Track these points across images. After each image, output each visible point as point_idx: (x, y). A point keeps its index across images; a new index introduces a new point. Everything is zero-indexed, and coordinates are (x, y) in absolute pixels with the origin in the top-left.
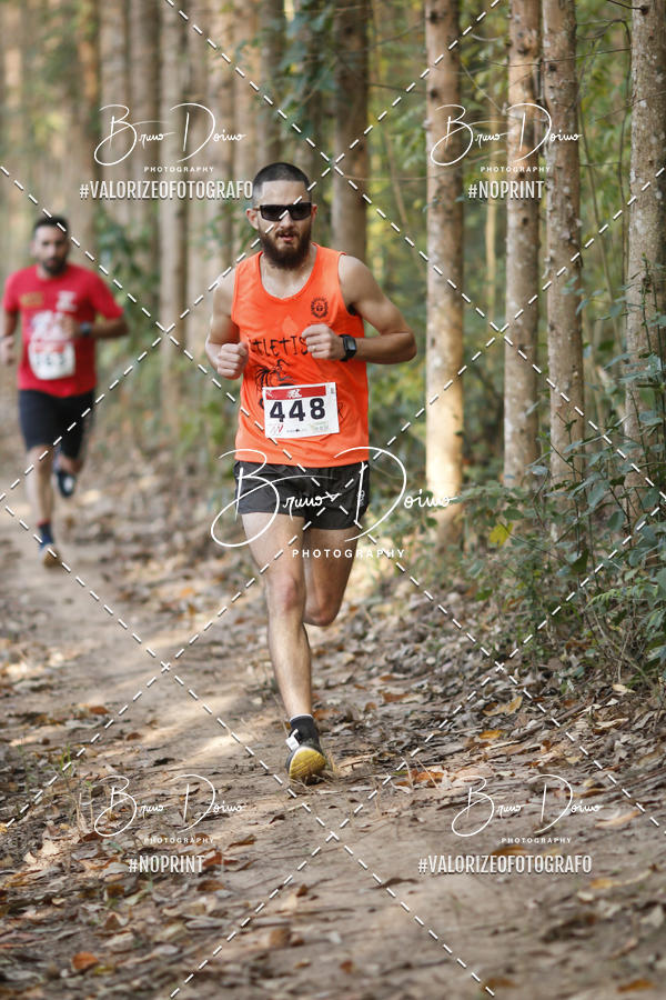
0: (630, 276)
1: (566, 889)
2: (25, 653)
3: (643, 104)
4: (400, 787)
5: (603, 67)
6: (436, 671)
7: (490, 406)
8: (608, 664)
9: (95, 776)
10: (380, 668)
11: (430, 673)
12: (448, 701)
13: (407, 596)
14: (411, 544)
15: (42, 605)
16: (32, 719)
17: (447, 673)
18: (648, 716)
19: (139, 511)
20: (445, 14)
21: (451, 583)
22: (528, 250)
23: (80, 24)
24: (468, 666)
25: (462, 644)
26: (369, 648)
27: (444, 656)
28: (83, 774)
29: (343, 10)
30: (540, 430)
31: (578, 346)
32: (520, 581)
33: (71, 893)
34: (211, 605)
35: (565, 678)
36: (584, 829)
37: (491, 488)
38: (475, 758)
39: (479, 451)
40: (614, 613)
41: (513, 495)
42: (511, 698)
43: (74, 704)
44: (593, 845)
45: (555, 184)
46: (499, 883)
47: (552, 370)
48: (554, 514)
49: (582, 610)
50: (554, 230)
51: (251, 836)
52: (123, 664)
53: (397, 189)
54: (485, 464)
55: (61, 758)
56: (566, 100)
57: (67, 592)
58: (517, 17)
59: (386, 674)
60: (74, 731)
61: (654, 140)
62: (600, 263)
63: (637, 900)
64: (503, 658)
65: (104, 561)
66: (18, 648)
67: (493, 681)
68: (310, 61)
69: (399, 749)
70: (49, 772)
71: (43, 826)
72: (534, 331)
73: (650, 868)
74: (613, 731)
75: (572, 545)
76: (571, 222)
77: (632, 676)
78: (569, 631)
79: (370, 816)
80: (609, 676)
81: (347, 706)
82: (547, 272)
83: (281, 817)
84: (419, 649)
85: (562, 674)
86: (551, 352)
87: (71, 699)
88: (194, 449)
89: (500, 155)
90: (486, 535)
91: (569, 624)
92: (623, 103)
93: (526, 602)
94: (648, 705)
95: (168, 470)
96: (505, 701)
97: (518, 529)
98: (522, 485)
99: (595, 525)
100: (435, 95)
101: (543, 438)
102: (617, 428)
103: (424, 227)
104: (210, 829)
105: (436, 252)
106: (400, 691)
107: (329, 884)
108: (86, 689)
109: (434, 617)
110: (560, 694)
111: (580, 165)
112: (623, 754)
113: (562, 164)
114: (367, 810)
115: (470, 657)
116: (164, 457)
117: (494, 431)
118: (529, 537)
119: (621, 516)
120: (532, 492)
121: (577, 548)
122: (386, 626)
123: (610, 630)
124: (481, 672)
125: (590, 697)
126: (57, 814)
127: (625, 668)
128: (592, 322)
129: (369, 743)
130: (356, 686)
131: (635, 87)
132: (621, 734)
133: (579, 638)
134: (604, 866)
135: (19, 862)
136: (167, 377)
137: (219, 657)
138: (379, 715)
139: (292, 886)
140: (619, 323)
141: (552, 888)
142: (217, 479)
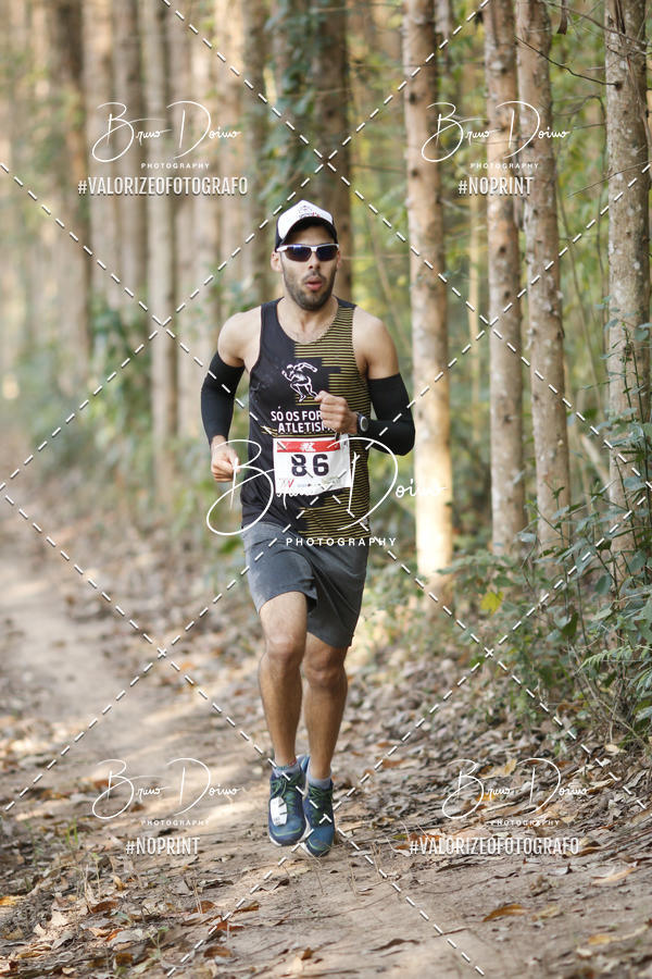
0: (611, 346)
1: (565, 945)
2: (29, 729)
3: (620, 177)
4: (399, 851)
5: (579, 142)
6: (432, 737)
7: (477, 476)
8: (600, 724)
9: (101, 847)
10: (378, 735)
11: (425, 739)
12: (444, 766)
13: (402, 664)
14: (403, 614)
15: (44, 682)
16: (37, 793)
17: (442, 738)
18: (641, 774)
19: (138, 589)
20: (424, 94)
21: (443, 651)
22: (510, 322)
23: (68, 114)
24: (462, 731)
25: (457, 710)
26: (366, 716)
27: (439, 722)
28: (89, 846)
29: (323, 94)
30: (527, 498)
31: (562, 413)
32: (511, 647)
33: (80, 963)
34: (210, 679)
35: (558, 740)
36: (581, 887)
37: (481, 557)
38: (472, 821)
39: (468, 519)
40: (604, 676)
41: (503, 564)
42: (506, 761)
43: (78, 779)
44: (590, 902)
45: (535, 257)
46: (499, 941)
47: (537, 439)
48: (543, 580)
49: (573, 674)
50: (535, 302)
51: (256, 902)
52: (126, 739)
53: (381, 267)
54: (474, 533)
55: (67, 831)
56: (544, 176)
57: (68, 669)
58: (494, 96)
59: (382, 740)
60: (79, 804)
61: (631, 212)
62: (581, 334)
63: (634, 955)
64: (496, 722)
65: (104, 638)
66: (24, 724)
67: (488, 745)
68: (292, 145)
69: (397, 813)
70: (56, 845)
71: (53, 897)
72: (519, 402)
73: (646, 923)
74: (607, 790)
75: (561, 609)
76: (552, 294)
77: (624, 736)
78: (561, 694)
79: (371, 879)
80: (600, 737)
81: (345, 773)
82: (530, 344)
83: (285, 883)
84: (414, 716)
85: (555, 736)
86: (536, 422)
87: (77, 773)
88: (189, 527)
89: (481, 232)
90: (478, 603)
91: (561, 687)
92: (600, 178)
93: (519, 667)
94: (640, 764)
95: (165, 548)
96: (499, 764)
97: (509, 595)
98: (511, 551)
99: (583, 590)
100: (416, 173)
101: (530, 505)
102: (601, 495)
103: (407, 304)
104: (215, 896)
105: (421, 327)
106: (396, 757)
107: (333, 947)
108: (90, 762)
109: (429, 684)
110: (554, 756)
111: (559, 239)
112: (617, 813)
113: (542, 238)
114: (368, 874)
115: (465, 721)
116: (160, 535)
117: (482, 501)
118: (518, 603)
119: (608, 580)
120: (521, 560)
121: (567, 612)
122: (381, 695)
123: (601, 692)
124: (476, 736)
125: (583, 758)
126: (65, 886)
127: (616, 729)
128: (575, 392)
129: (368, 809)
130: (354, 753)
131: (611, 161)
132: (614, 793)
133: (571, 701)
134: (601, 922)
135: (29, 934)
136: (160, 455)
137: (220, 728)
138: (377, 781)
139: (296, 949)
140: (601, 391)
141: (550, 945)
142: (212, 554)
